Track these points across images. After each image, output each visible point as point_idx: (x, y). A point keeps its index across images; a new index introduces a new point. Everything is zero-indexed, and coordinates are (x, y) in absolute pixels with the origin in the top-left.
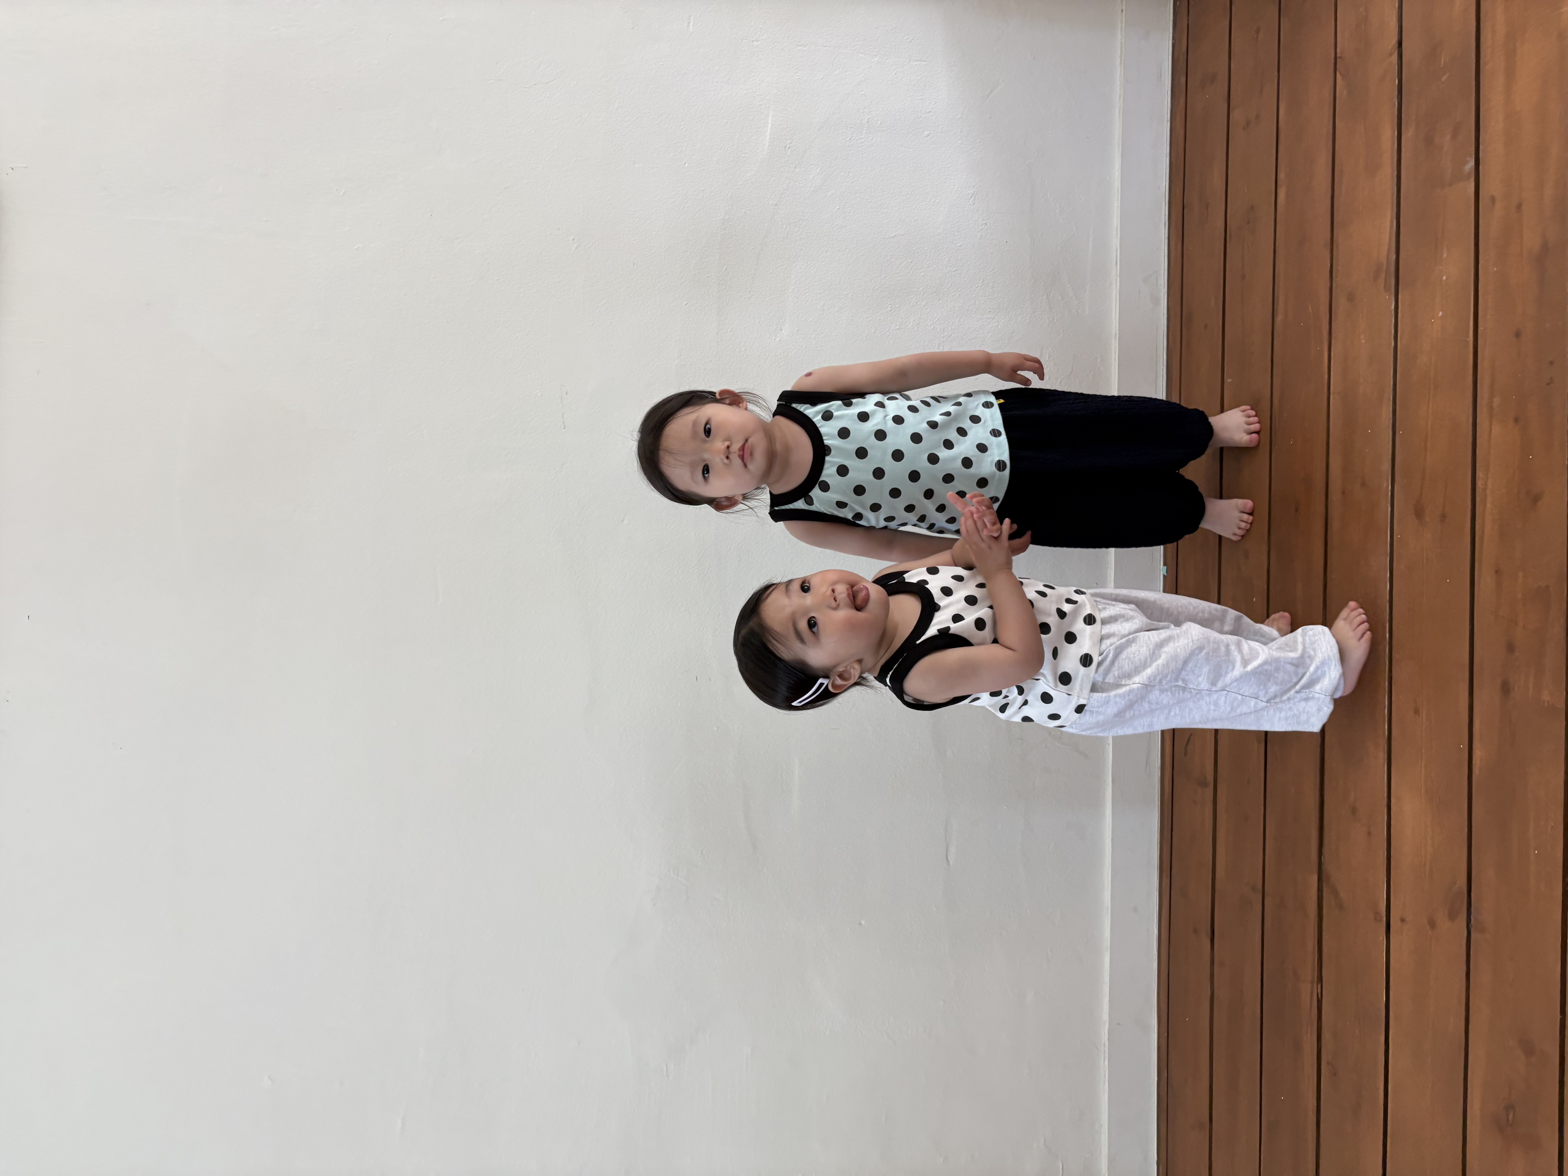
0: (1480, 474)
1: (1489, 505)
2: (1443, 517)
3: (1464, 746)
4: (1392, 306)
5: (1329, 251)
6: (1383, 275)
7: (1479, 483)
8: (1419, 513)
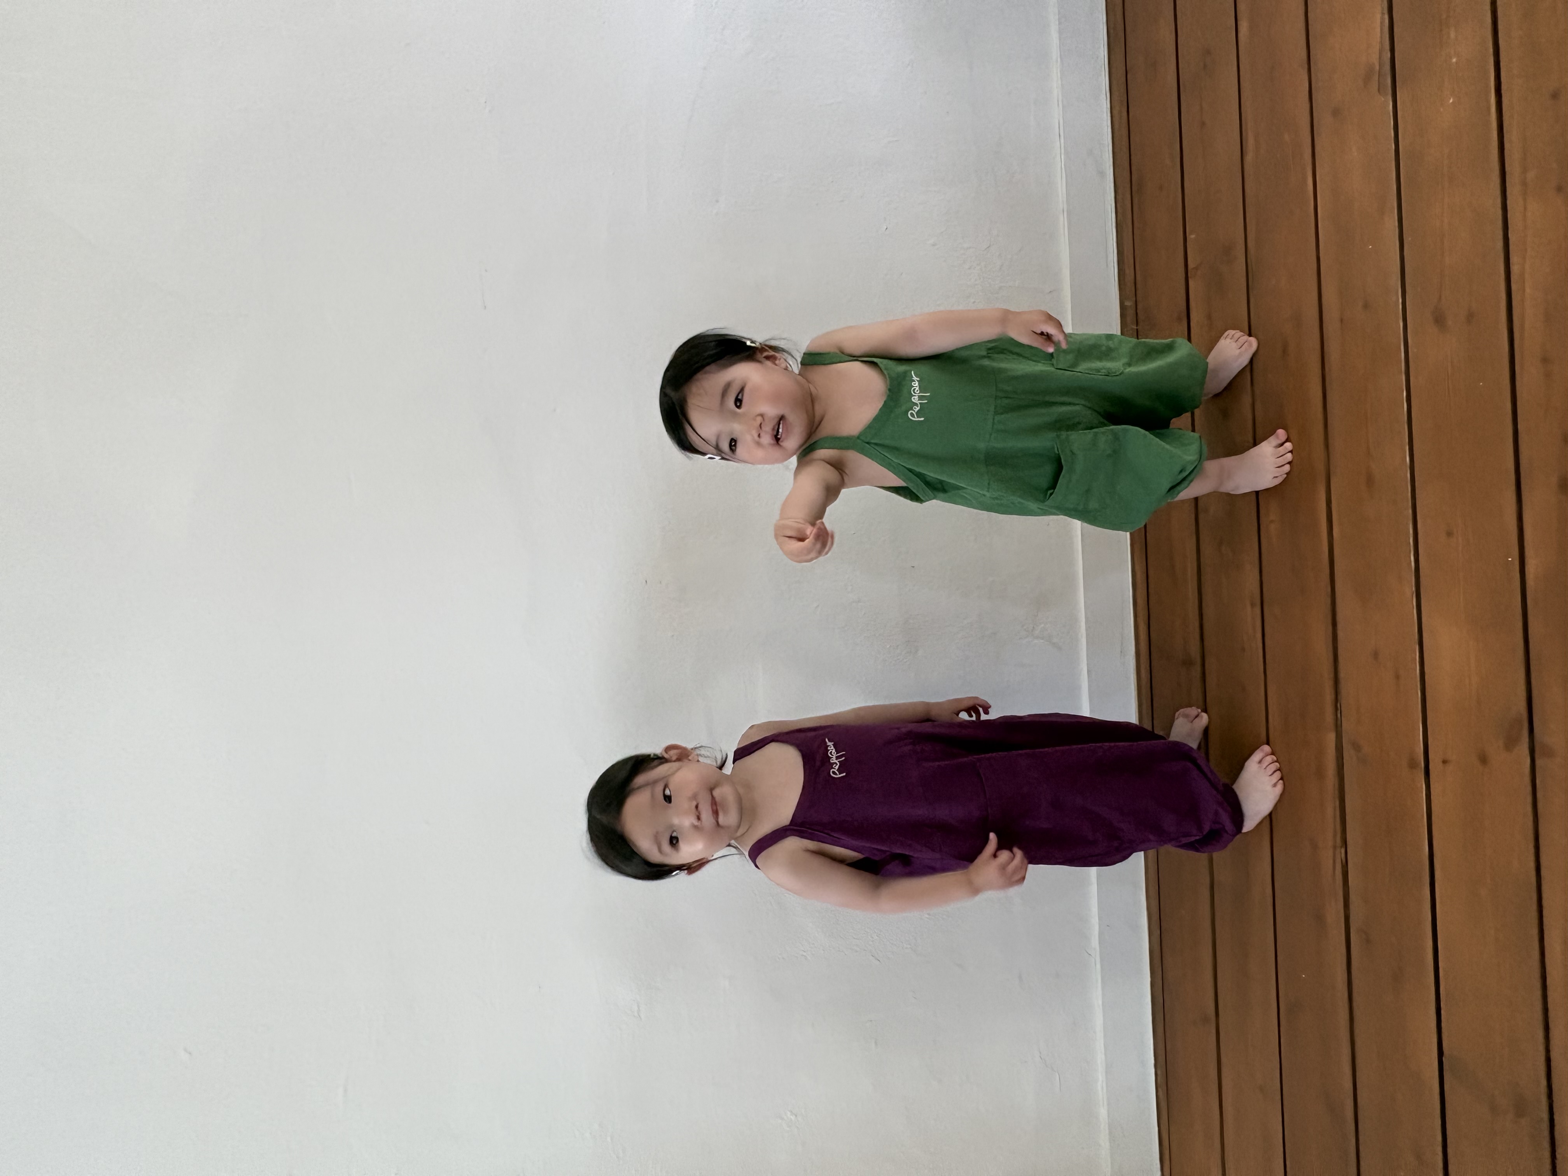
0: (1514, 259)
1: (1528, 290)
2: (1470, 317)
3: (1513, 559)
4: (1389, 107)
5: (1306, 70)
6: (1376, 77)
7: (1515, 269)
8: (1439, 320)
